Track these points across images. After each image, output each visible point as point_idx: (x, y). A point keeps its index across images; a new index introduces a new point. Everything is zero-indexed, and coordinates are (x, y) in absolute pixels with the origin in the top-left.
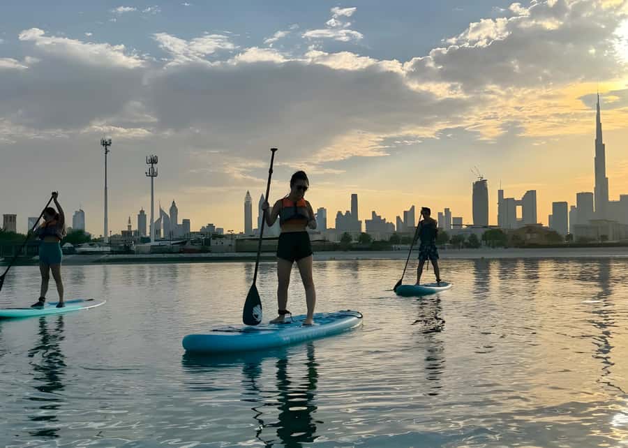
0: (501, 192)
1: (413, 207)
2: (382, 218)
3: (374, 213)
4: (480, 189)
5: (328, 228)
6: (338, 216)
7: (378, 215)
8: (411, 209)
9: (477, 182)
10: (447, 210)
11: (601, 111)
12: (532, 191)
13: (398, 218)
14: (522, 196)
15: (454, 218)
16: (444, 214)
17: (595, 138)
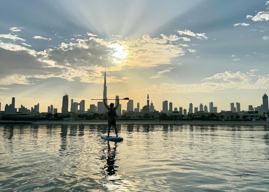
0: (72, 100)
1: (39, 104)
2: (25, 108)
3: (22, 105)
4: (65, 99)
5: (1, 111)
6: (6, 106)
7: (24, 106)
8: (37, 105)
9: (64, 96)
10: (52, 106)
11: (106, 77)
12: (83, 100)
13: (32, 108)
14: (80, 102)
15: (54, 109)
16: (50, 107)
17: (104, 84)
